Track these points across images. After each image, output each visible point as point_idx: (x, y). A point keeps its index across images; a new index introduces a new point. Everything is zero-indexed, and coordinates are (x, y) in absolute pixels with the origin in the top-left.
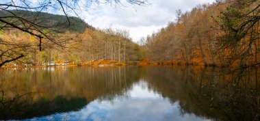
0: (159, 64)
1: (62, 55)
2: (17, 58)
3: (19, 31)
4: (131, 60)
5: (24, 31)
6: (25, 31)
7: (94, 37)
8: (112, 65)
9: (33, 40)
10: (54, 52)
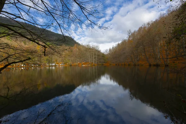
0: (116, 65)
1: (60, 59)
2: (24, 61)
3: (27, 40)
4: (100, 62)
5: (31, 41)
6: (33, 41)
7: (79, 49)
8: (89, 65)
9: (39, 48)
10: (55, 57)
